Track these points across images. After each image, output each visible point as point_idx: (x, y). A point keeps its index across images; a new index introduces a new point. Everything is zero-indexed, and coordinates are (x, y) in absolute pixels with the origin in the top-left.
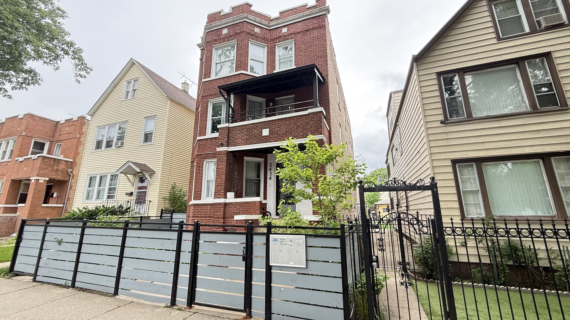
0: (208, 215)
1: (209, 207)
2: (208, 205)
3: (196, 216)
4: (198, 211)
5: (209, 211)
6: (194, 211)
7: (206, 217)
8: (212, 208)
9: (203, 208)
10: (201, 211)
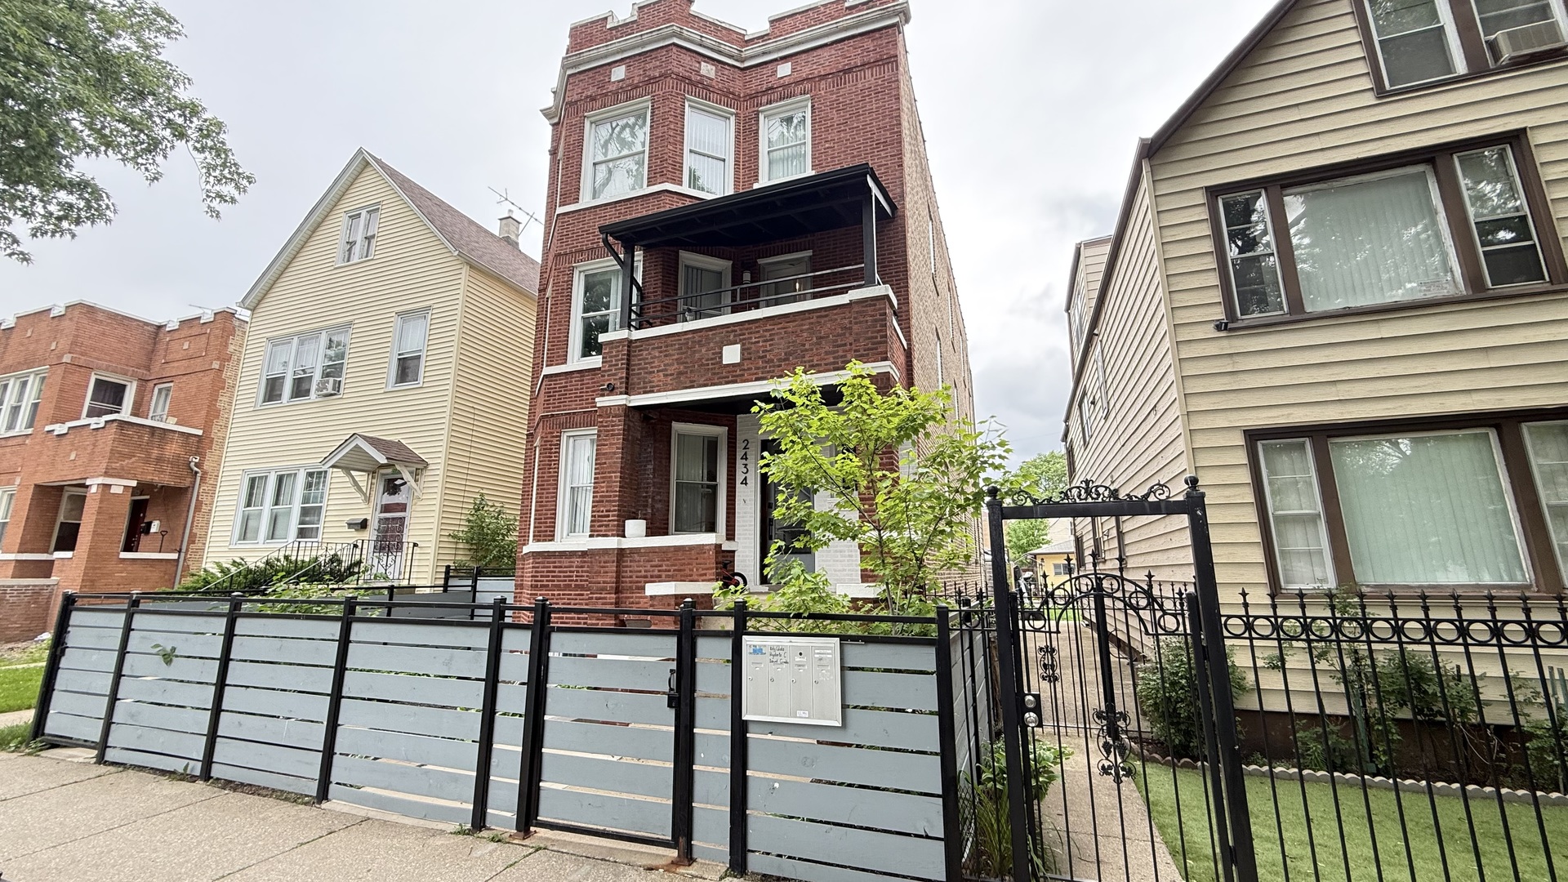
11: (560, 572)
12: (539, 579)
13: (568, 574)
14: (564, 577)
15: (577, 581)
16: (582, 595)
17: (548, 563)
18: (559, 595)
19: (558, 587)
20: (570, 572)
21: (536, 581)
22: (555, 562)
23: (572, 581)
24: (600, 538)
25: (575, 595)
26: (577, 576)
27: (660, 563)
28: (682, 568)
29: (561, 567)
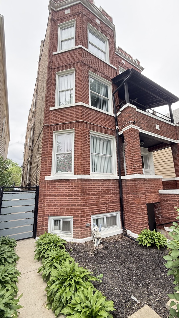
0: (100, 192)
1: (101, 183)
2: (99, 180)
3: (87, 194)
4: (89, 188)
5: (102, 188)
6: (83, 188)
7: (98, 194)
8: (104, 184)
9: (94, 184)
10: (92, 188)
11: (94, 188)
12: (85, 191)
13: (98, 188)
14: (96, 190)
15: (101, 191)
16: (104, 197)
17: (89, 184)
18: (95, 197)
19: (94, 194)
20: (99, 188)
21: (83, 192)
22: (92, 184)
23: (100, 191)
24: (132, 175)
25: (101, 197)
26: (101, 189)
27: (152, 184)
28: (156, 185)
29: (95, 186)
